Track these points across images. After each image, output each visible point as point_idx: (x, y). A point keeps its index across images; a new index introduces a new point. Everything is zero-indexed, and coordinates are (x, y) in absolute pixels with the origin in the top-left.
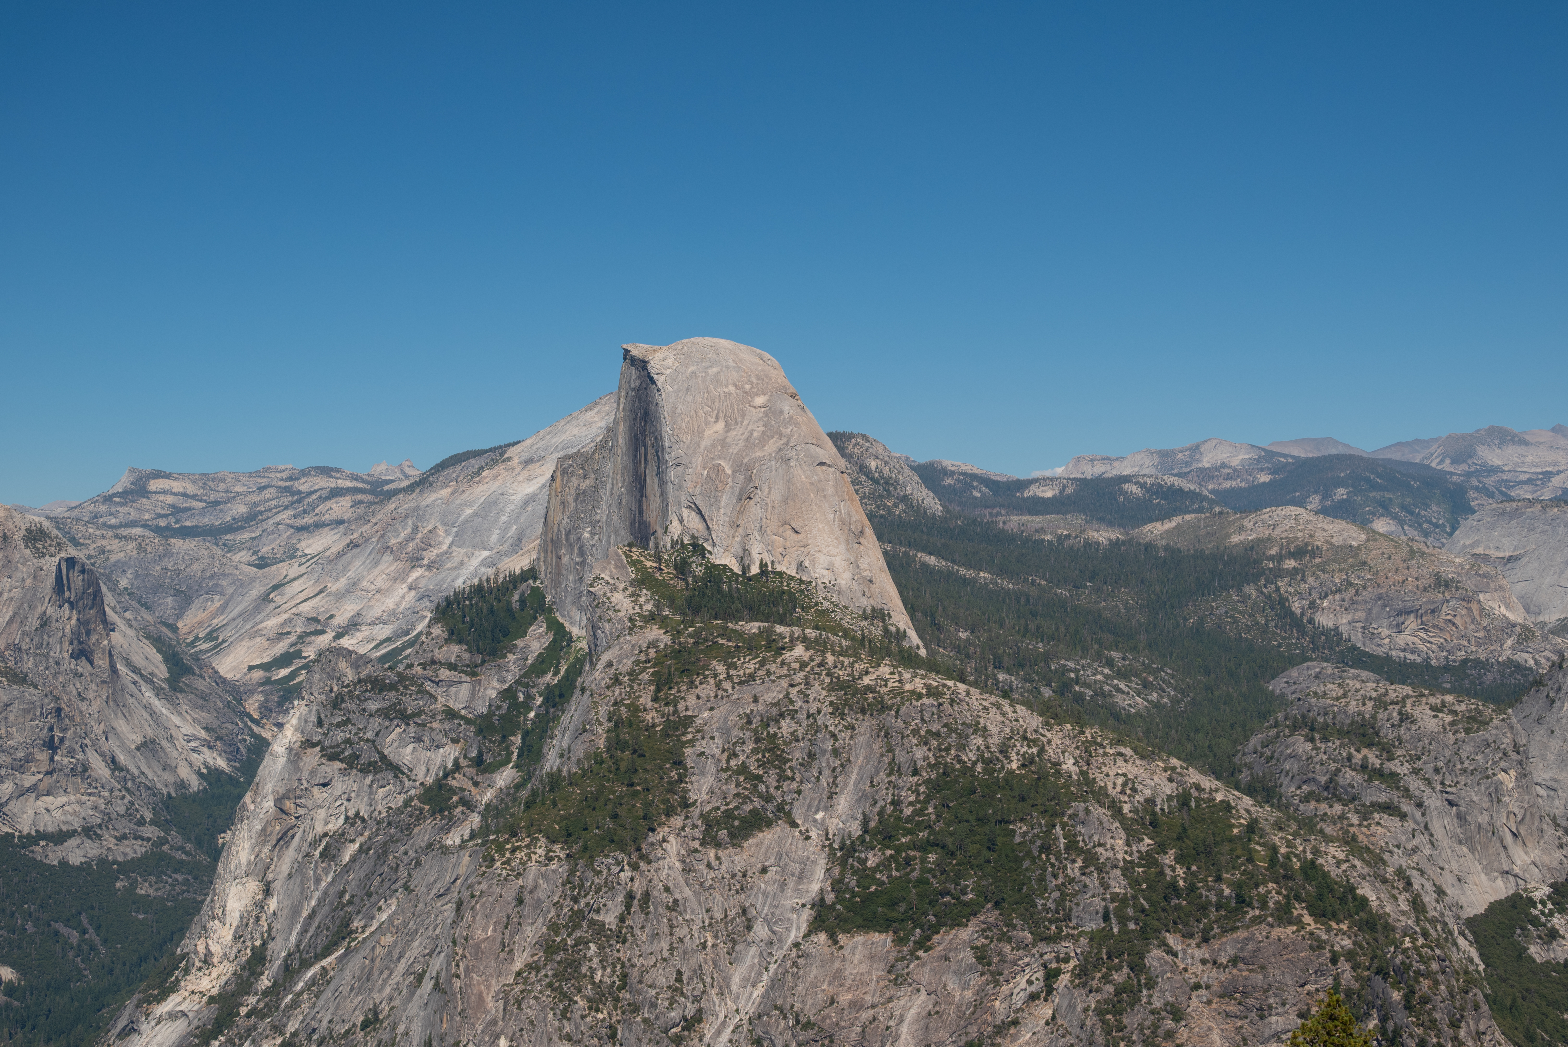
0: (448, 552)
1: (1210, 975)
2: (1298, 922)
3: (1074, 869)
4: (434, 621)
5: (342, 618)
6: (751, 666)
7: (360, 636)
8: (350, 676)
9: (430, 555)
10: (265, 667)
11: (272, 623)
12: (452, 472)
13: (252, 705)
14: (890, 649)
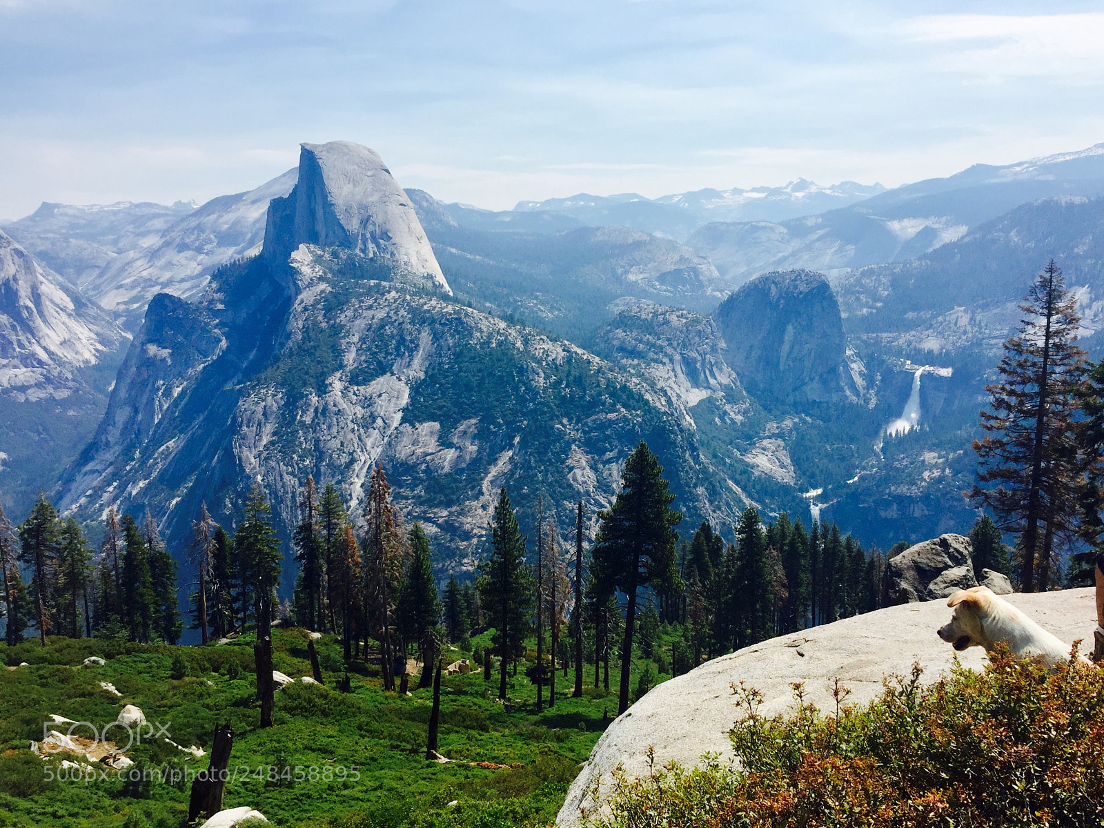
0: (218, 246)
1: (581, 436)
2: (619, 411)
4: (212, 280)
5: (164, 279)
7: (174, 288)
9: (207, 248)
11: (128, 282)
12: (216, 206)
14: (436, 292)
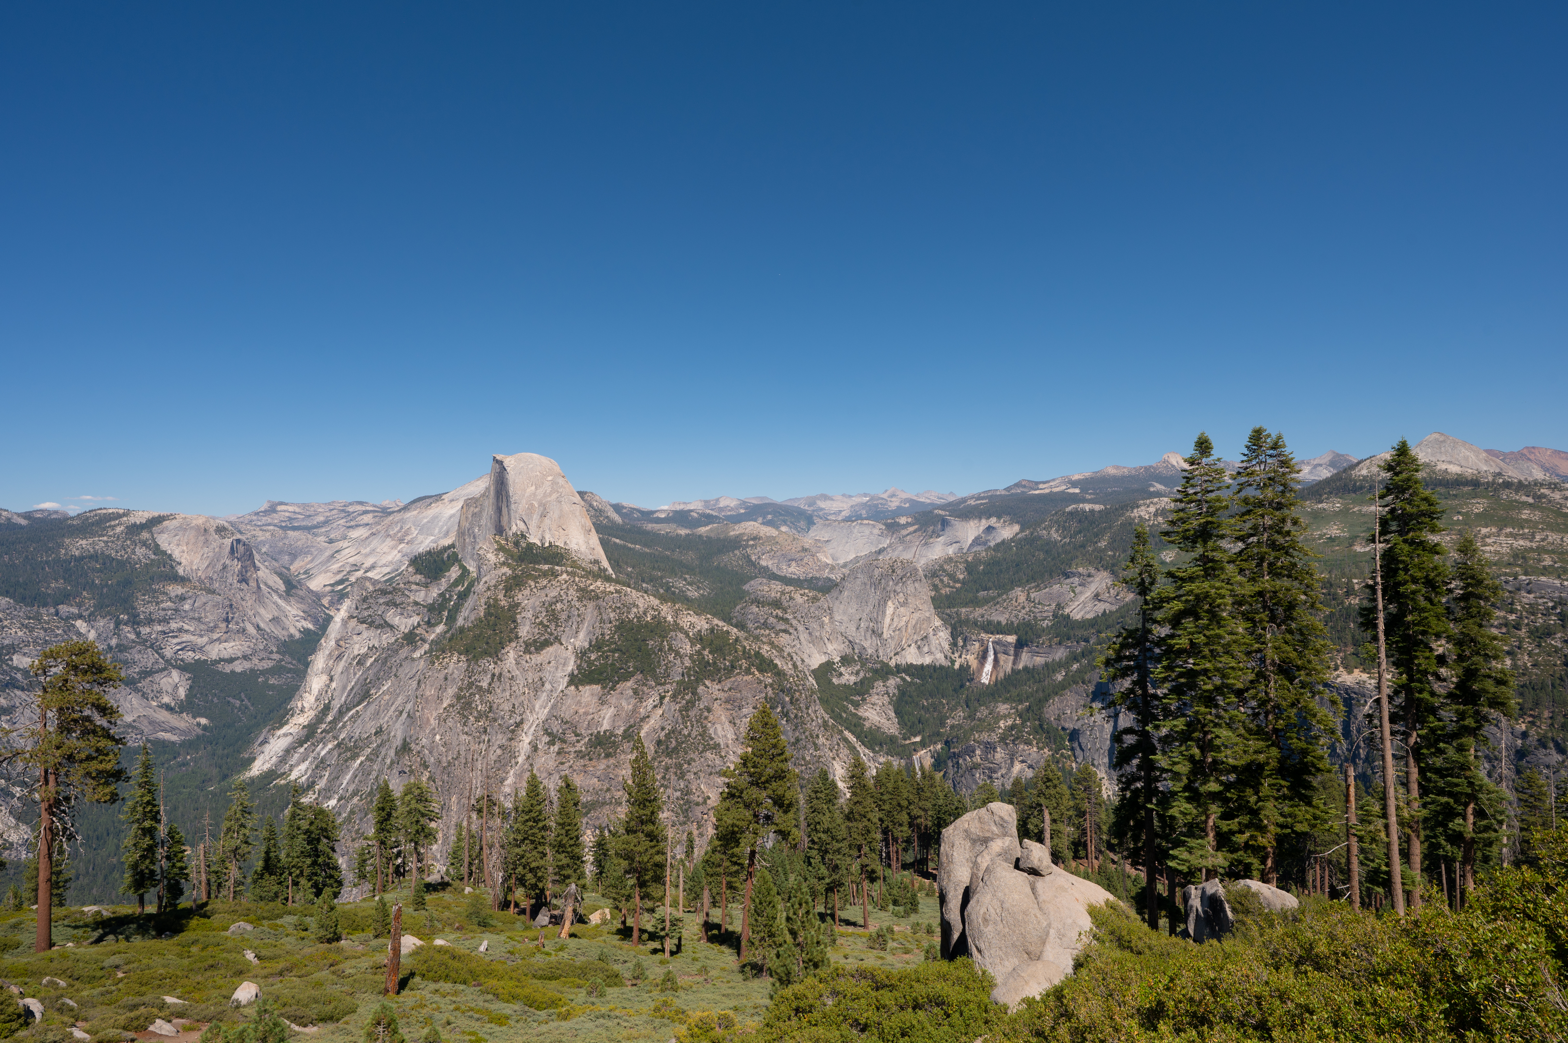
0: (416, 537)
1: (722, 695)
2: (753, 674)
3: (671, 657)
4: (409, 565)
5: (367, 564)
6: (545, 582)
7: (375, 572)
8: (371, 588)
9: (408, 538)
10: (332, 585)
11: (335, 567)
12: (418, 504)
13: (325, 601)
14: (601, 575)
